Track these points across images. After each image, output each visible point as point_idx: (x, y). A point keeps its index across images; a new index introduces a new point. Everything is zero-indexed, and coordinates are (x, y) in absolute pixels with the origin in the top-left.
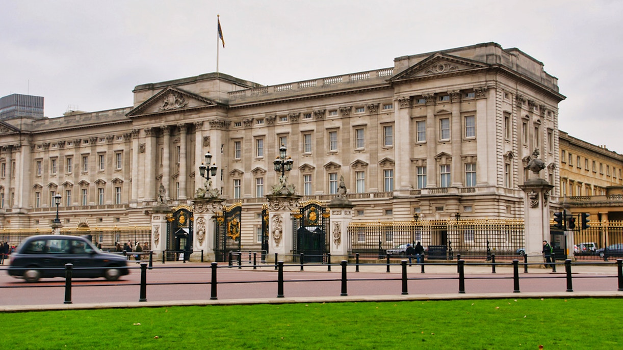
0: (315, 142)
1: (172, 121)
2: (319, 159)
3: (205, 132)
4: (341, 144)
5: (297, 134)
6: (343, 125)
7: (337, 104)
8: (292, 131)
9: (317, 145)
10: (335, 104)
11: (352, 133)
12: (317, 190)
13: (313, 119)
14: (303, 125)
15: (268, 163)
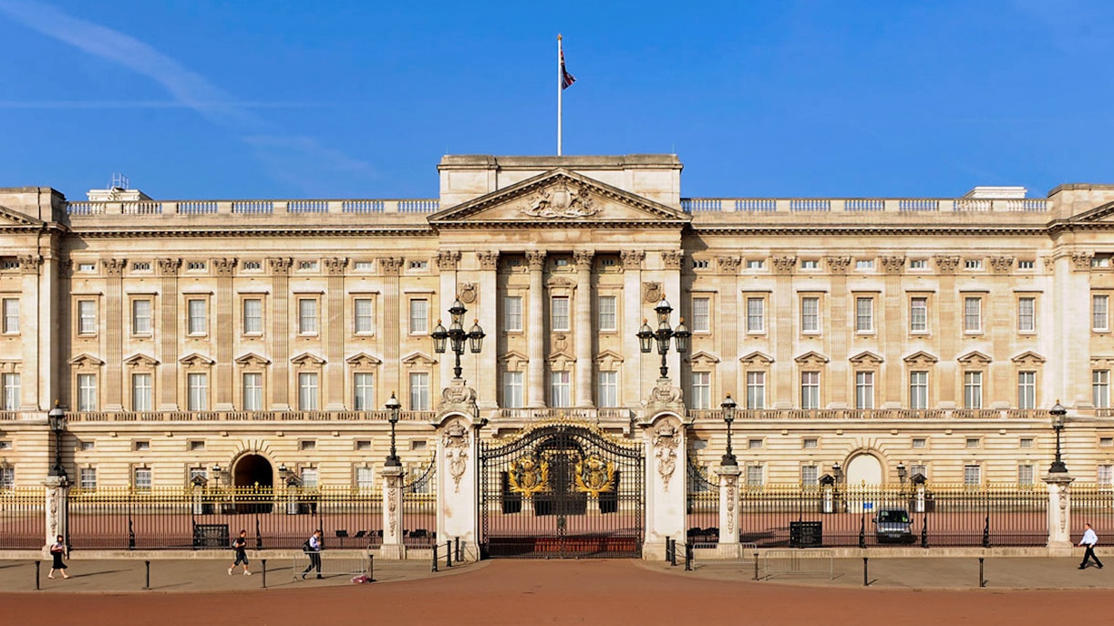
0: (882, 314)
1: (560, 242)
2: (892, 344)
3: (648, 273)
4: (937, 320)
5: (844, 295)
6: (941, 286)
7: (930, 249)
8: (832, 289)
9: (886, 319)
10: (926, 249)
11: (959, 303)
12: (887, 401)
13: (877, 271)
14: (857, 279)
15: (778, 344)
